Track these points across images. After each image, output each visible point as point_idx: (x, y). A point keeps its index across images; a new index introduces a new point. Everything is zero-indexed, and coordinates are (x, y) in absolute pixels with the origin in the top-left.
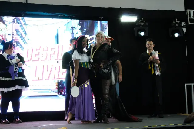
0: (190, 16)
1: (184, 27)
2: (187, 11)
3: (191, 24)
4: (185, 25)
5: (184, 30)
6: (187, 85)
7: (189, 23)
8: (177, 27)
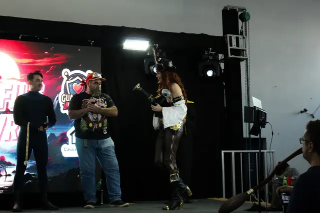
0: (231, 45)
1: (222, 61)
2: (227, 37)
3: (233, 56)
4: (223, 57)
5: (222, 65)
6: (225, 153)
7: (230, 56)
8: (210, 60)
